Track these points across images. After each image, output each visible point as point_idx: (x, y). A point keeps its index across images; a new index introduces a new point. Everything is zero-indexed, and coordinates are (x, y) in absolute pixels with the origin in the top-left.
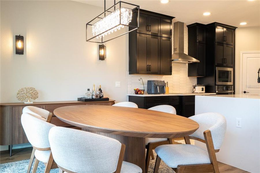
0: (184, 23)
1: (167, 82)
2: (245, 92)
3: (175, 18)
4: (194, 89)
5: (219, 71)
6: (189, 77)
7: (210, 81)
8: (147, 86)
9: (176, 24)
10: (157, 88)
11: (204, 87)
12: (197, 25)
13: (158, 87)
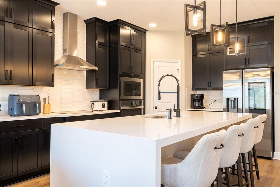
0: (77, 15)
1: (49, 97)
2: (156, 108)
3: (60, 4)
4: (93, 105)
5: (125, 82)
6: (88, 89)
7: (114, 94)
8: (8, 103)
9: (66, 15)
10: (22, 106)
11: (106, 103)
12: (96, 20)
13: (24, 105)
